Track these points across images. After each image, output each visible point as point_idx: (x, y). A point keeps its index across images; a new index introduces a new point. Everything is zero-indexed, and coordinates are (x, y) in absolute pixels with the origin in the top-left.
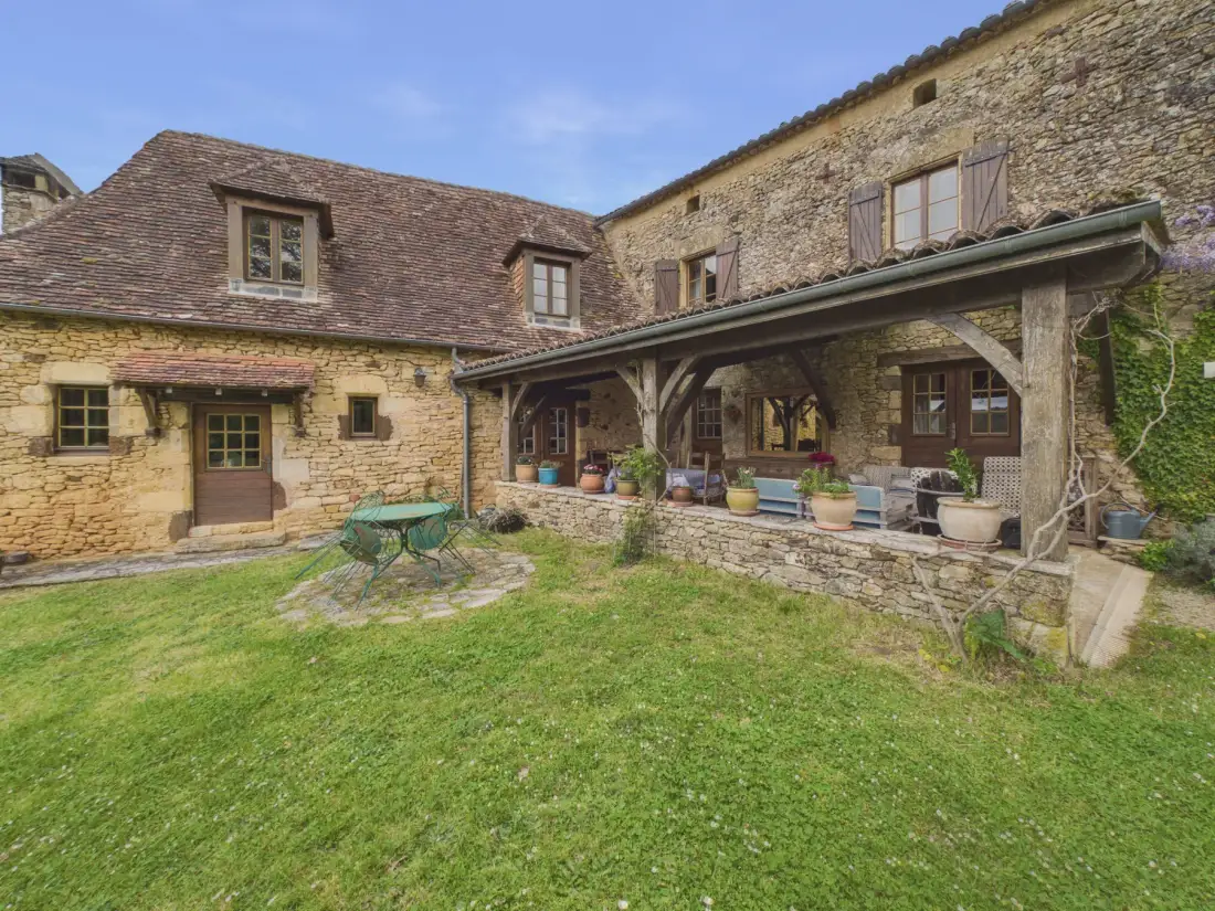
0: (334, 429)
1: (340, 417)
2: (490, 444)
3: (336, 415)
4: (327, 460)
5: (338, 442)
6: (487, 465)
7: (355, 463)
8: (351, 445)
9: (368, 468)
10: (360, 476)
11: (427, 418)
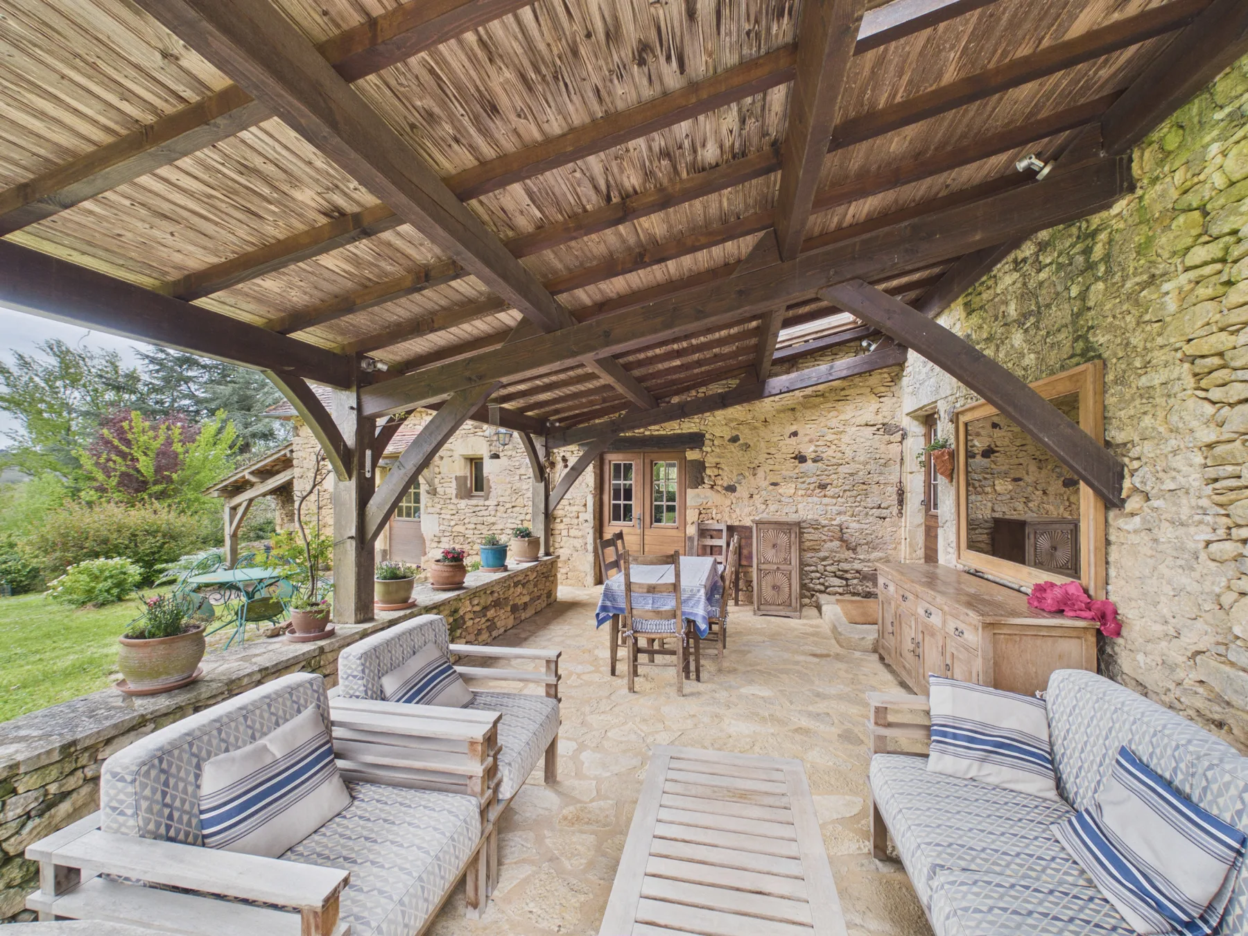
0: (452, 489)
1: (457, 478)
2: (575, 508)
3: (454, 476)
4: (449, 517)
5: (454, 501)
6: (573, 532)
7: (466, 521)
8: (463, 503)
9: (473, 526)
10: (469, 533)
11: (517, 477)
